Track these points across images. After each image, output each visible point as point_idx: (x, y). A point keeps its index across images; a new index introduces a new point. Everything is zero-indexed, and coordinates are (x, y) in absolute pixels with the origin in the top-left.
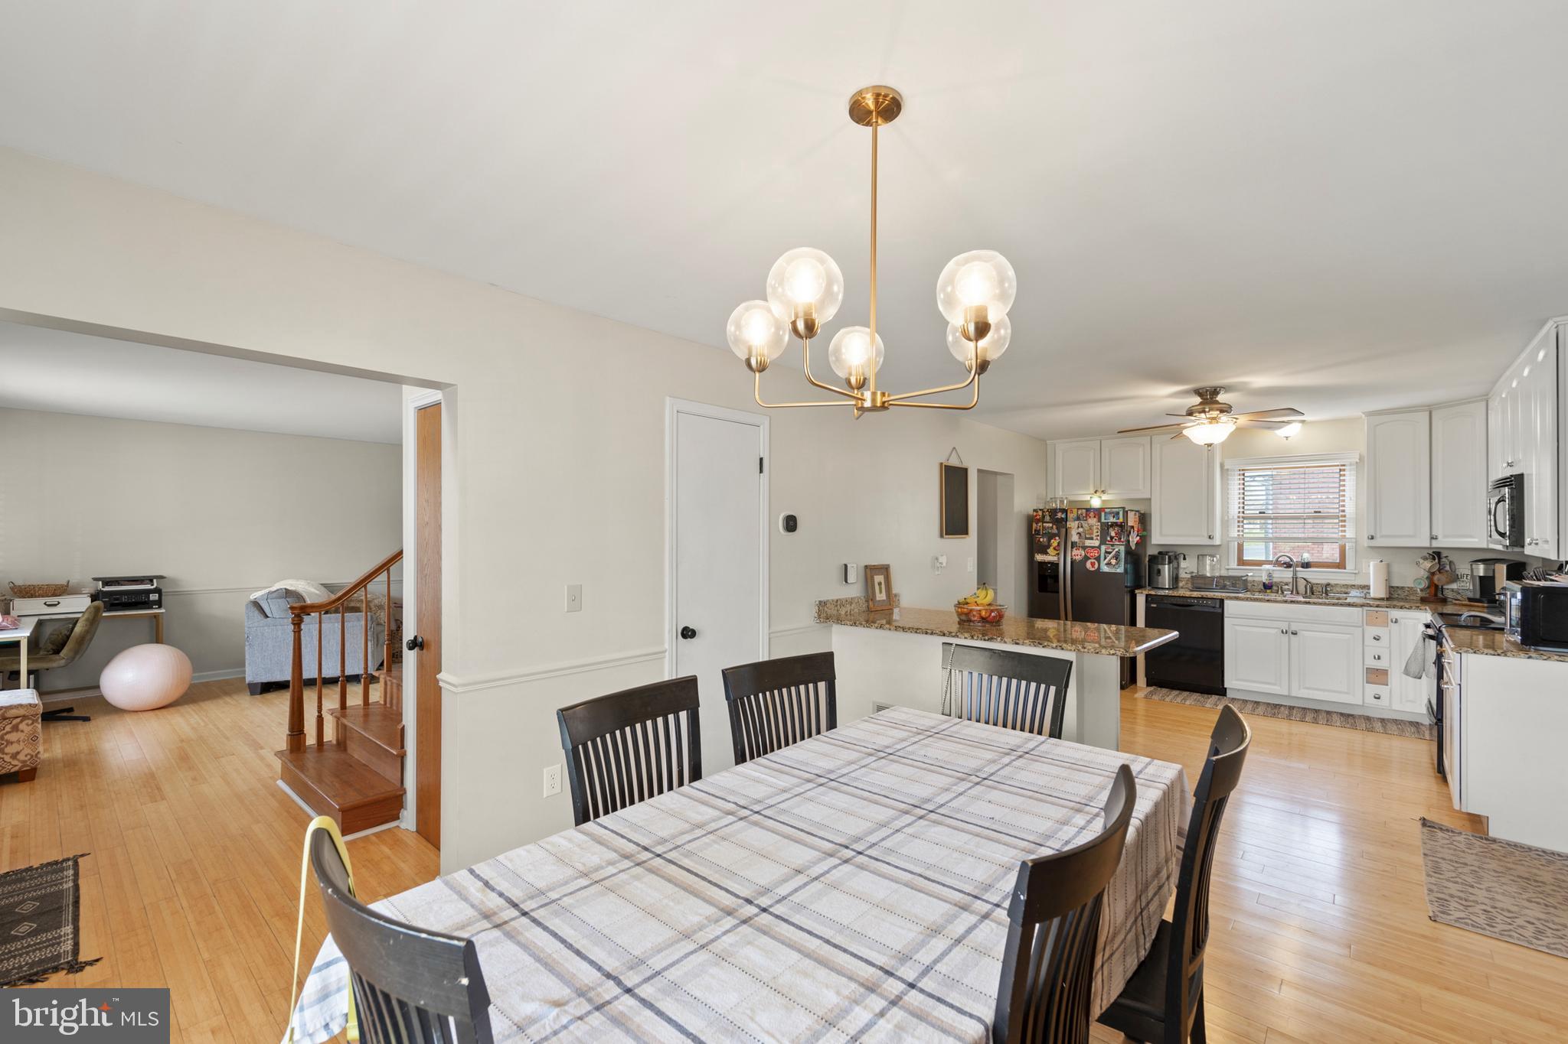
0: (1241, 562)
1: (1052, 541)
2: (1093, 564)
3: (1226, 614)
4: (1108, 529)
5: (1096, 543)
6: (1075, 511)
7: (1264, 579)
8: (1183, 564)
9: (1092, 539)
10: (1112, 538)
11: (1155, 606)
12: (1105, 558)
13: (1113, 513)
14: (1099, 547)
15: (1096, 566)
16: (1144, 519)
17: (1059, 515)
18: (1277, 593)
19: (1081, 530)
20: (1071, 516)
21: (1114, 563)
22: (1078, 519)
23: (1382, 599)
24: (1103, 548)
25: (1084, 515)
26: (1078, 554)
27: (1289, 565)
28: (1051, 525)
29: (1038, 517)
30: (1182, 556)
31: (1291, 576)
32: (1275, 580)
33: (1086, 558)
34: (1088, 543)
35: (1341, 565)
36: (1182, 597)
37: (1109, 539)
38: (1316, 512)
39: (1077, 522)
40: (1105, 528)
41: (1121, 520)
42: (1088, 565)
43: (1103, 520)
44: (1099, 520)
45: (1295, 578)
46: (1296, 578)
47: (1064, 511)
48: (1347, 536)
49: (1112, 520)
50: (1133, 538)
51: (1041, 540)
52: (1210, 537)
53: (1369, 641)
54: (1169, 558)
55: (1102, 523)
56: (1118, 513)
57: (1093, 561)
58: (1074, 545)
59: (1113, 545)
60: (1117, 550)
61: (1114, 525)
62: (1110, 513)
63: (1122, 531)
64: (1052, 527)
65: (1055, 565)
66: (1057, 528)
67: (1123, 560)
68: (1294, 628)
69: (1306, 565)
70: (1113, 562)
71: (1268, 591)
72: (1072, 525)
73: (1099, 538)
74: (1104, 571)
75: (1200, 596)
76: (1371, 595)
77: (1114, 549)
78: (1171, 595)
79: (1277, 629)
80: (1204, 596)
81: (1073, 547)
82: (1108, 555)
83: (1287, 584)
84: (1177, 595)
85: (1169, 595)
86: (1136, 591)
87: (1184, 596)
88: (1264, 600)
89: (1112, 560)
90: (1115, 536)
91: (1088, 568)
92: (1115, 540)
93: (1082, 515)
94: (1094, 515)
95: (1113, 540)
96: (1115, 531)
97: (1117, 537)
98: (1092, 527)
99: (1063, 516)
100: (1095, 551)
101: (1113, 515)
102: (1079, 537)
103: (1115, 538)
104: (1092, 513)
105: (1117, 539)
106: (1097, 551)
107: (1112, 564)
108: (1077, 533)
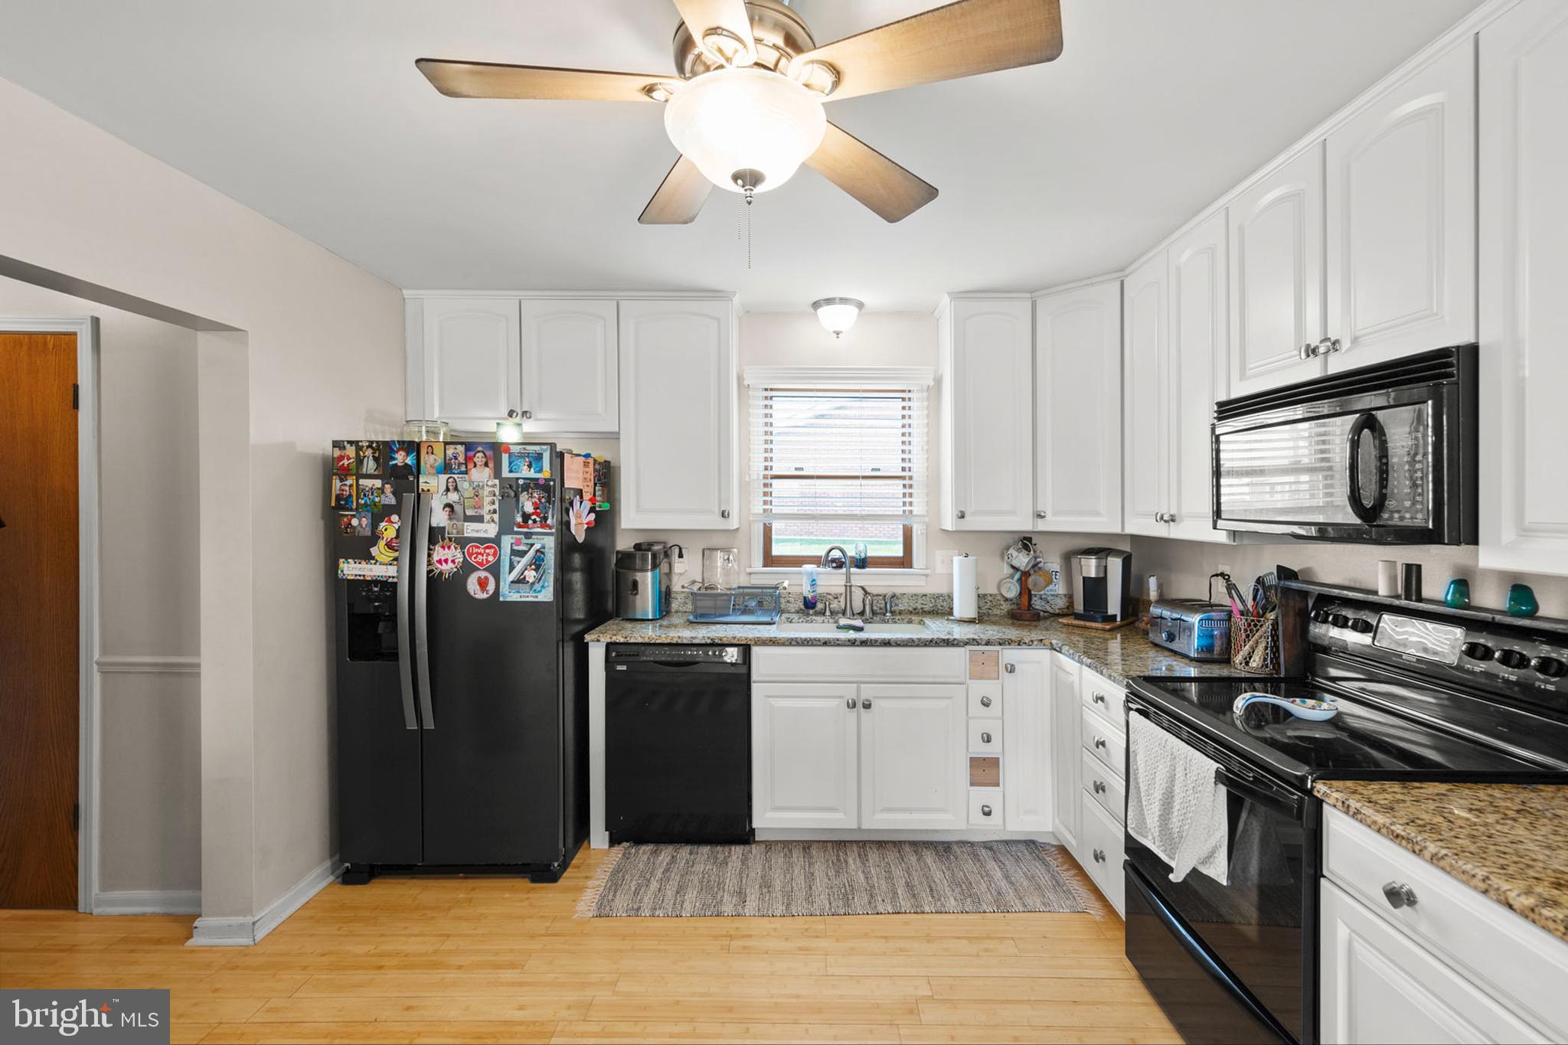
0: (770, 560)
1: (383, 524)
2: (483, 584)
3: (754, 677)
4: (517, 496)
5: (490, 530)
6: (439, 449)
7: (806, 591)
8: (679, 566)
9: (479, 519)
10: (526, 517)
11: (624, 668)
12: (512, 568)
13: (528, 455)
14: (497, 541)
15: (491, 587)
16: (606, 476)
17: (400, 458)
18: (824, 614)
19: (453, 497)
20: (427, 460)
22: (447, 468)
23: (971, 621)
24: (507, 541)
25: (461, 459)
26: (448, 559)
27: (839, 564)
28: (378, 483)
29: (346, 462)
30: (676, 551)
31: (843, 583)
32: (820, 590)
33: (467, 568)
34: (471, 530)
35: (905, 561)
37: (519, 519)
38: (873, 470)
39: (444, 477)
40: (511, 491)
41: (546, 473)
42: (472, 586)
43: (505, 473)
44: (497, 473)
45: (848, 587)
46: (851, 586)
47: (413, 447)
48: (915, 513)
49: (525, 472)
50: (578, 516)
51: (355, 522)
52: (723, 515)
53: (976, 708)
54: (654, 556)
55: (502, 480)
56: (539, 457)
57: (483, 574)
58: (436, 535)
59: (528, 535)
60: (537, 546)
61: (531, 485)
63: (549, 501)
64: (382, 490)
65: (388, 587)
66: (394, 493)
67: (552, 571)
68: (867, 692)
69: (862, 563)
70: (531, 575)
71: (811, 612)
72: (432, 483)
73: (496, 517)
74: (509, 599)
75: (709, 641)
76: (955, 614)
77: (532, 545)
78: (657, 642)
79: (840, 700)
80: (716, 641)
81: (432, 541)
82: (518, 559)
83: (837, 598)
84: (666, 642)
85: (653, 641)
86: (586, 636)
87: (680, 641)
88: (819, 643)
89: (526, 573)
90: (533, 514)
91: (472, 593)
92: (535, 521)
93: (456, 458)
94: (484, 460)
95: (530, 522)
96: (534, 500)
97: (538, 515)
98: (480, 491)
99: (410, 460)
100: (487, 551)
101: (527, 460)
102: (449, 515)
103: (533, 517)
104: (480, 455)
105: (538, 519)
106: (493, 551)
107: (528, 582)
108: (442, 506)
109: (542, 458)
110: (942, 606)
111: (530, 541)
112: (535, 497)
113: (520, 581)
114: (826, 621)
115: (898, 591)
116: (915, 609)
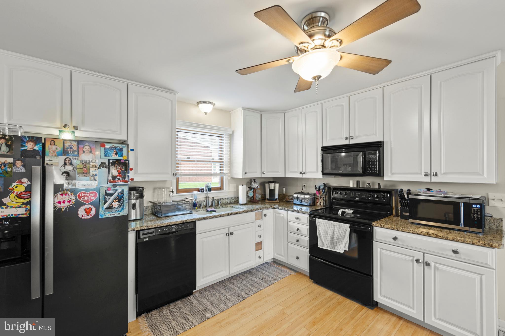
2: (88, 212)
3: (197, 232)
5: (93, 184)
10: (114, 177)
11: (146, 240)
12: (105, 202)
13: (115, 148)
14: (97, 189)
15: (93, 212)
17: (31, 146)
18: (200, 208)
19: (69, 168)
21: (116, 206)
22: (64, 152)
23: (245, 204)
24: (102, 189)
25: (75, 148)
26: (66, 200)
27: (203, 191)
31: (205, 197)
32: (197, 200)
33: (78, 204)
36: (170, 225)
37: (110, 178)
39: (62, 158)
40: (105, 166)
41: (124, 158)
42: (81, 213)
46: (208, 198)
48: (223, 173)
52: (173, 175)
53: (258, 228)
56: (121, 150)
57: (88, 206)
58: (58, 189)
59: (114, 186)
60: (120, 190)
62: (112, 149)
65: (21, 220)
67: (127, 201)
69: (210, 190)
70: (116, 204)
71: (196, 208)
72: (54, 160)
74: (104, 217)
77: (116, 190)
78: (161, 226)
79: (224, 234)
81: (55, 192)
82: (109, 197)
83: (203, 202)
84: (165, 225)
89: (113, 203)
90: (118, 176)
91: (81, 216)
92: (119, 179)
93: (71, 148)
94: (90, 150)
95: (116, 180)
96: (118, 169)
97: (120, 176)
98: (87, 165)
99: (37, 148)
100: (91, 195)
101: (115, 151)
102: (66, 177)
103: (118, 177)
104: (87, 147)
105: (120, 178)
106: (94, 194)
107: (115, 207)
108: (61, 173)
109: (123, 150)
110: (232, 201)
111: (115, 189)
112: (119, 168)
113: (111, 207)
114: (202, 210)
115: (219, 198)
116: (225, 203)
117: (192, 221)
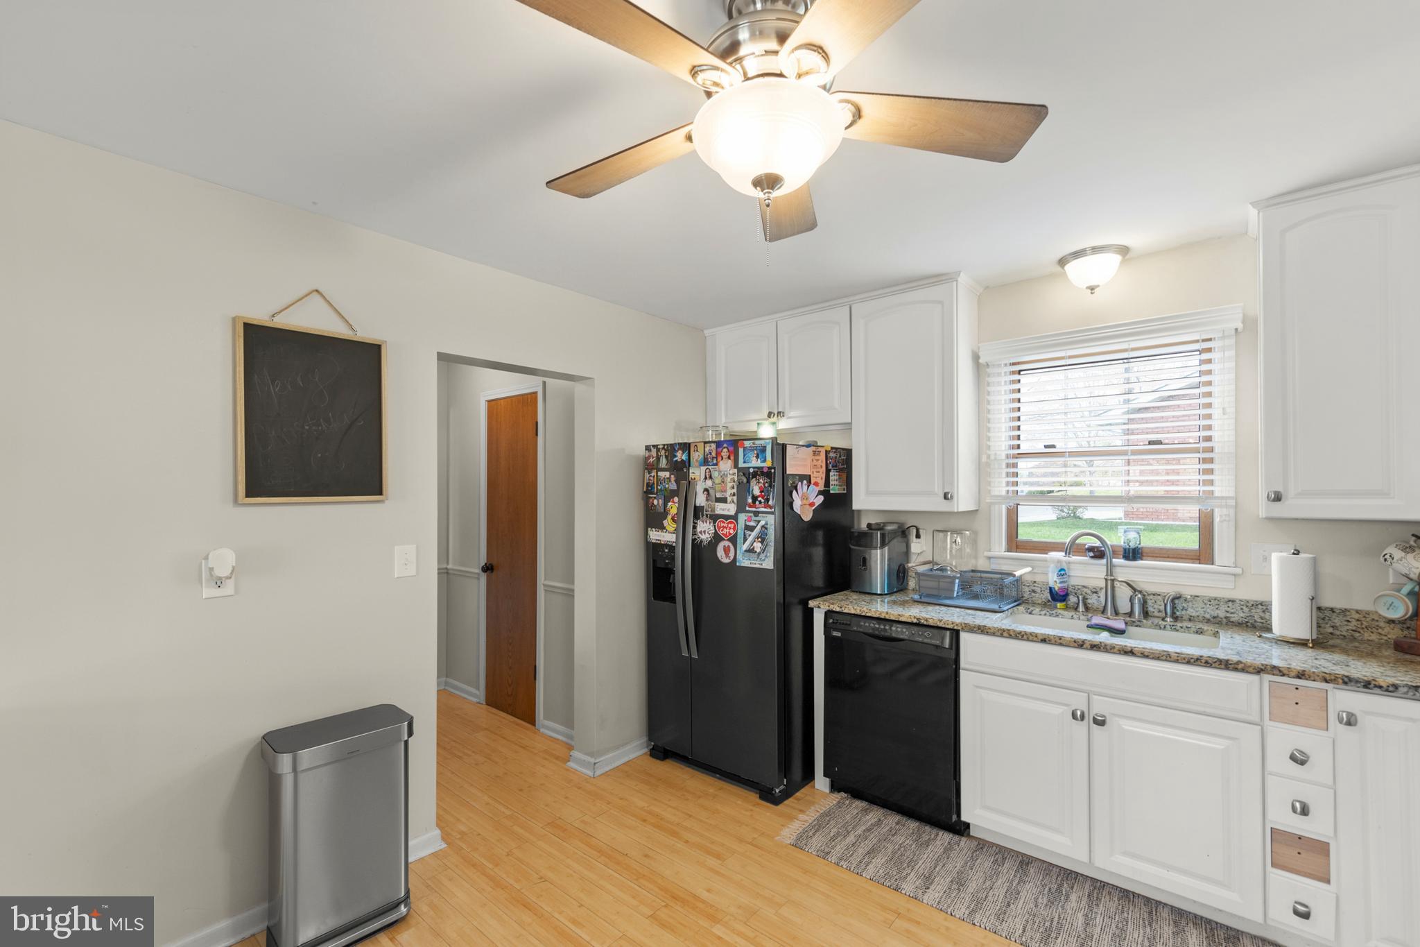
0: (1015, 545)
1: (670, 504)
2: (727, 550)
3: (963, 664)
4: (748, 482)
5: (730, 509)
6: (701, 446)
7: (1053, 580)
8: (916, 546)
9: (724, 500)
10: (755, 498)
11: (839, 634)
12: (745, 539)
13: (756, 448)
14: (735, 517)
15: (732, 554)
17: (680, 456)
18: (1076, 609)
19: (709, 483)
20: (697, 456)
21: (758, 550)
22: (705, 462)
23: (1302, 644)
24: (742, 517)
25: (714, 454)
26: (705, 530)
27: (1098, 554)
28: (667, 474)
29: (651, 460)
30: (914, 531)
31: (1103, 575)
32: (1073, 582)
33: (717, 538)
34: (720, 509)
35: (1204, 554)
37: (750, 501)
38: (1151, 443)
39: (704, 468)
41: (768, 463)
42: (720, 553)
43: (741, 464)
44: (736, 465)
45: (1111, 582)
46: (1113, 581)
47: (686, 447)
48: (1217, 494)
49: (755, 463)
50: (804, 498)
51: (655, 502)
52: (946, 497)
53: (1279, 762)
55: (740, 470)
56: (763, 450)
57: (727, 543)
58: (698, 512)
59: (756, 514)
60: (762, 523)
61: (758, 473)
62: (752, 449)
63: (770, 486)
64: (669, 479)
65: (672, 548)
66: (676, 481)
67: (772, 544)
69: (1133, 554)
70: (758, 546)
71: (1059, 605)
72: (697, 472)
73: (735, 498)
74: (742, 565)
75: (915, 621)
76: (1274, 631)
77: (759, 522)
78: (867, 615)
79: (1066, 708)
80: (922, 621)
81: (696, 517)
82: (749, 532)
83: (1096, 592)
84: (875, 616)
85: (863, 614)
86: (810, 602)
87: (887, 617)
88: (1035, 639)
89: (755, 544)
90: (759, 496)
91: (720, 558)
92: (760, 502)
93: (710, 453)
94: (728, 454)
95: (757, 503)
96: (760, 485)
97: (763, 497)
98: (725, 479)
99: (684, 457)
100: (730, 525)
101: (756, 452)
102: (707, 497)
103: (760, 499)
104: (725, 450)
105: (763, 501)
106: (733, 525)
107: (756, 552)
108: (703, 490)
109: (765, 450)
111: (757, 519)
112: (761, 483)
113: (751, 551)
114: (1075, 616)
115: (1187, 592)
116: (1214, 617)
117: (944, 626)
